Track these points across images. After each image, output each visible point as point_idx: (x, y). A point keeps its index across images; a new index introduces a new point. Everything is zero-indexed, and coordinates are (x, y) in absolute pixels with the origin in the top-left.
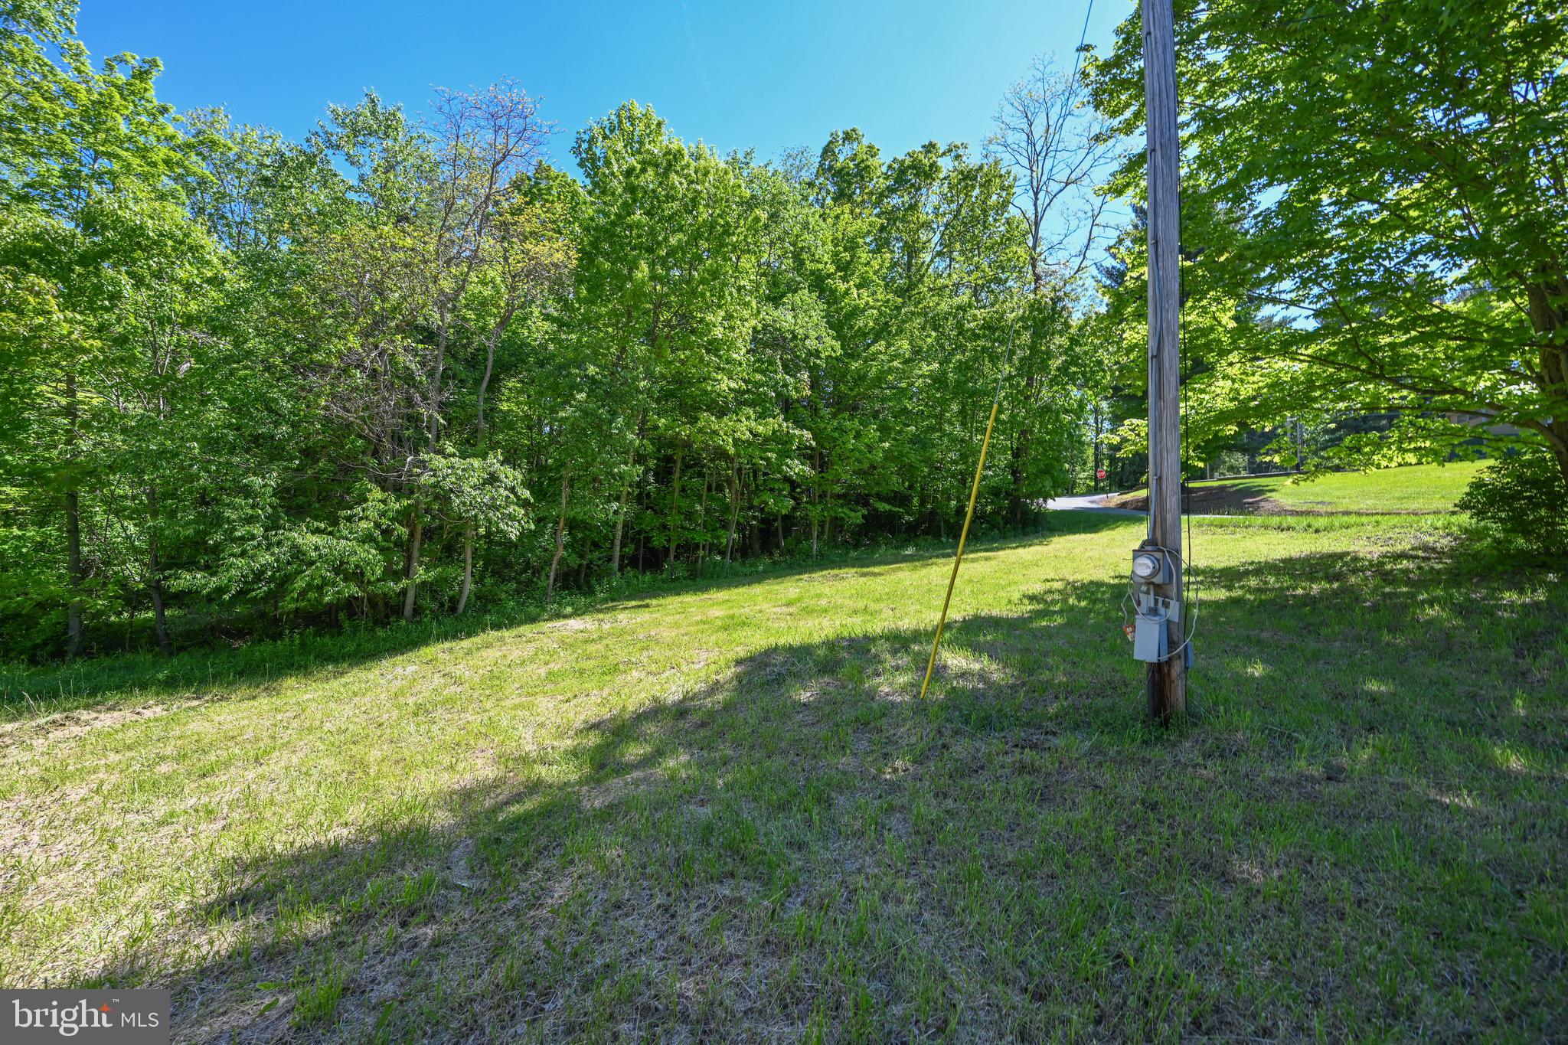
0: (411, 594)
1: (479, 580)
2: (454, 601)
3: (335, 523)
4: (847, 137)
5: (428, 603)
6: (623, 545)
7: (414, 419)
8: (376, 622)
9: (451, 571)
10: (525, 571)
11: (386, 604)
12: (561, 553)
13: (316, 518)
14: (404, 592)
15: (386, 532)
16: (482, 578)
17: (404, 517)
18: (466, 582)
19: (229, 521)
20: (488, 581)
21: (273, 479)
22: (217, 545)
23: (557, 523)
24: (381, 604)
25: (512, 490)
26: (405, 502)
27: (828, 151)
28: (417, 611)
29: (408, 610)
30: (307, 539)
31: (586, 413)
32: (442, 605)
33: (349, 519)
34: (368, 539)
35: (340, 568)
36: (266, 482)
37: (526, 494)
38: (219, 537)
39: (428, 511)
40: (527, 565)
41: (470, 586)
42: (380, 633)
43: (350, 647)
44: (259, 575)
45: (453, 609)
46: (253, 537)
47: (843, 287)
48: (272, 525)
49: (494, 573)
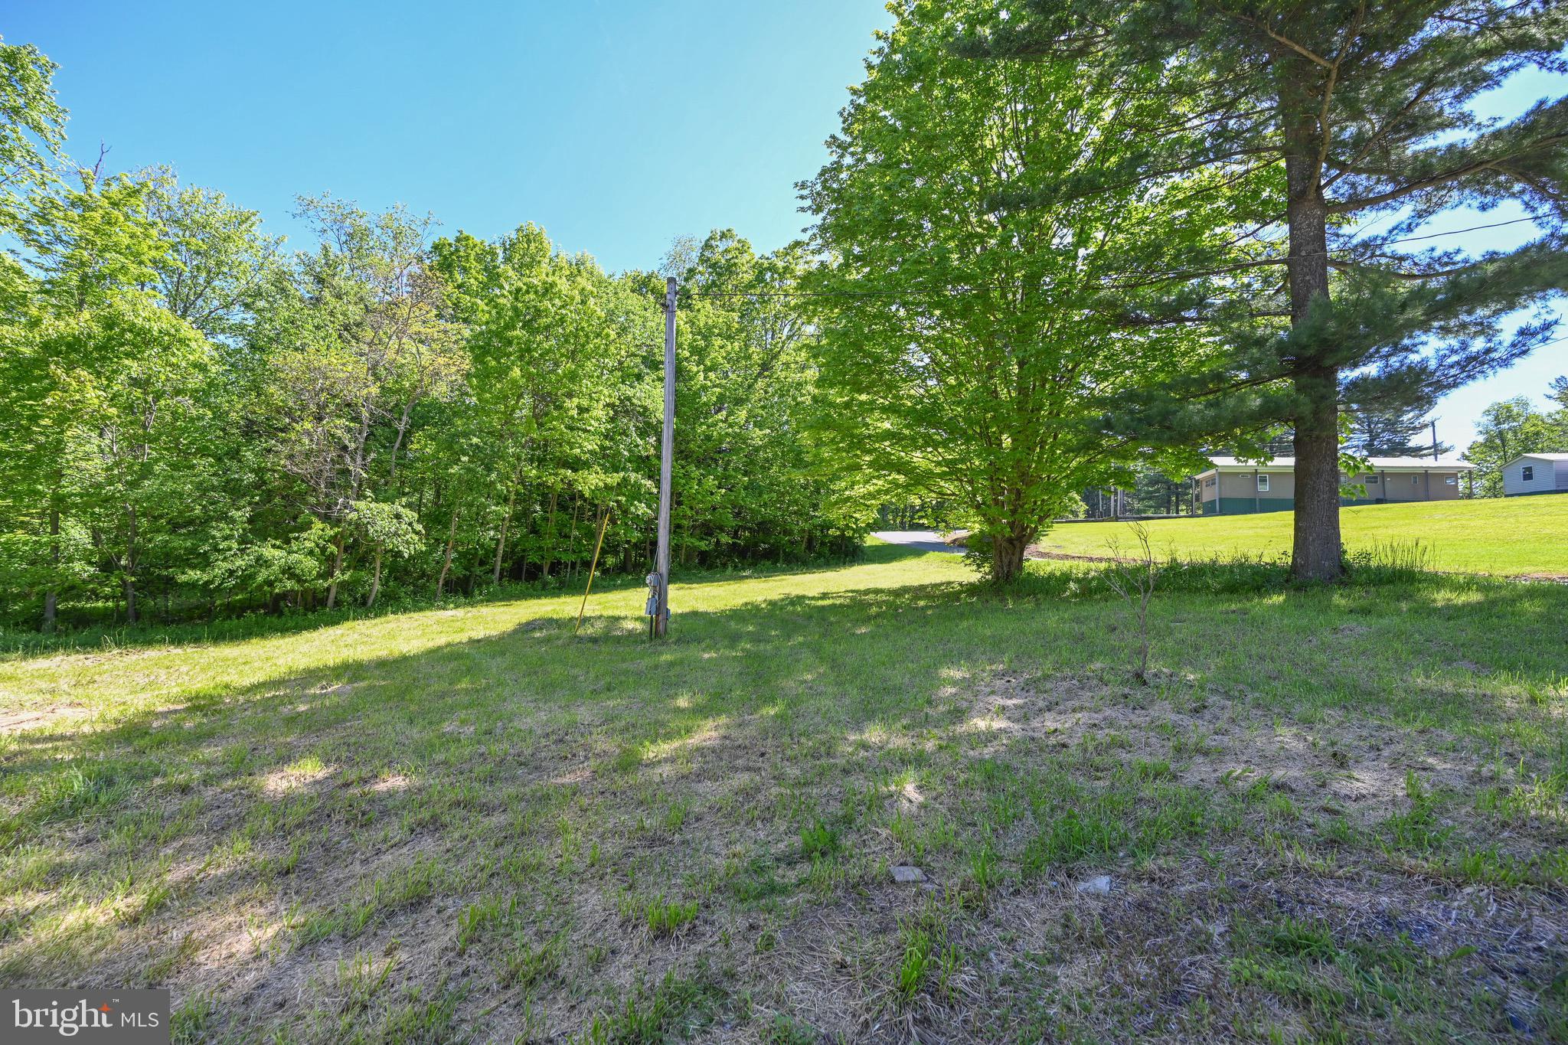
0: (333, 591)
1: (385, 583)
2: (365, 597)
3: (288, 541)
4: (723, 236)
5: (346, 597)
6: (504, 561)
7: (346, 472)
8: (307, 609)
9: (363, 574)
10: (421, 577)
11: (314, 597)
12: (449, 565)
13: (276, 539)
14: (328, 589)
15: (323, 550)
16: (387, 581)
17: (334, 540)
18: (375, 583)
19: (214, 537)
20: (391, 583)
21: (247, 512)
22: (206, 552)
23: (447, 543)
24: (310, 598)
25: (410, 524)
26: (336, 530)
27: (707, 245)
28: (338, 603)
29: (330, 602)
30: (268, 552)
31: (469, 470)
32: (356, 600)
33: (296, 539)
34: (311, 553)
35: (289, 571)
36: (242, 514)
37: (419, 527)
38: (207, 548)
39: (351, 535)
40: (423, 574)
41: (378, 587)
42: (310, 616)
43: (291, 624)
44: (231, 573)
45: (364, 603)
46: (230, 549)
47: (695, 369)
48: (243, 540)
49: (396, 579)
